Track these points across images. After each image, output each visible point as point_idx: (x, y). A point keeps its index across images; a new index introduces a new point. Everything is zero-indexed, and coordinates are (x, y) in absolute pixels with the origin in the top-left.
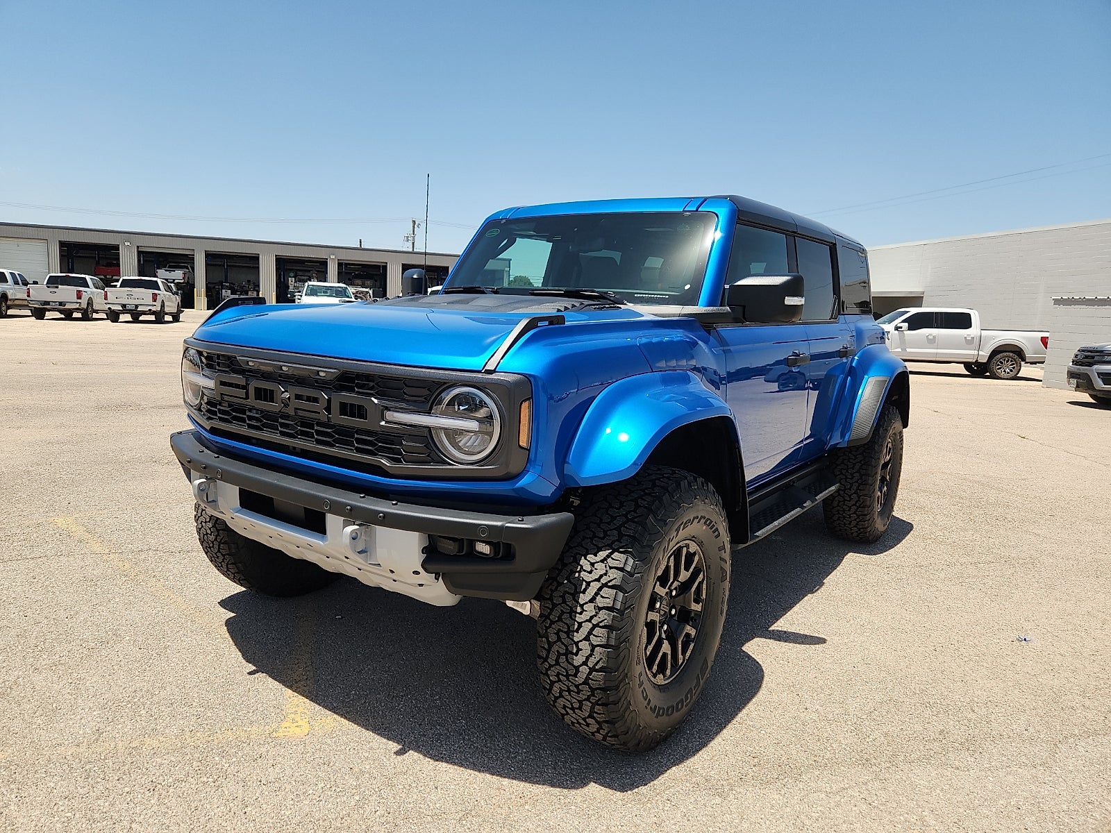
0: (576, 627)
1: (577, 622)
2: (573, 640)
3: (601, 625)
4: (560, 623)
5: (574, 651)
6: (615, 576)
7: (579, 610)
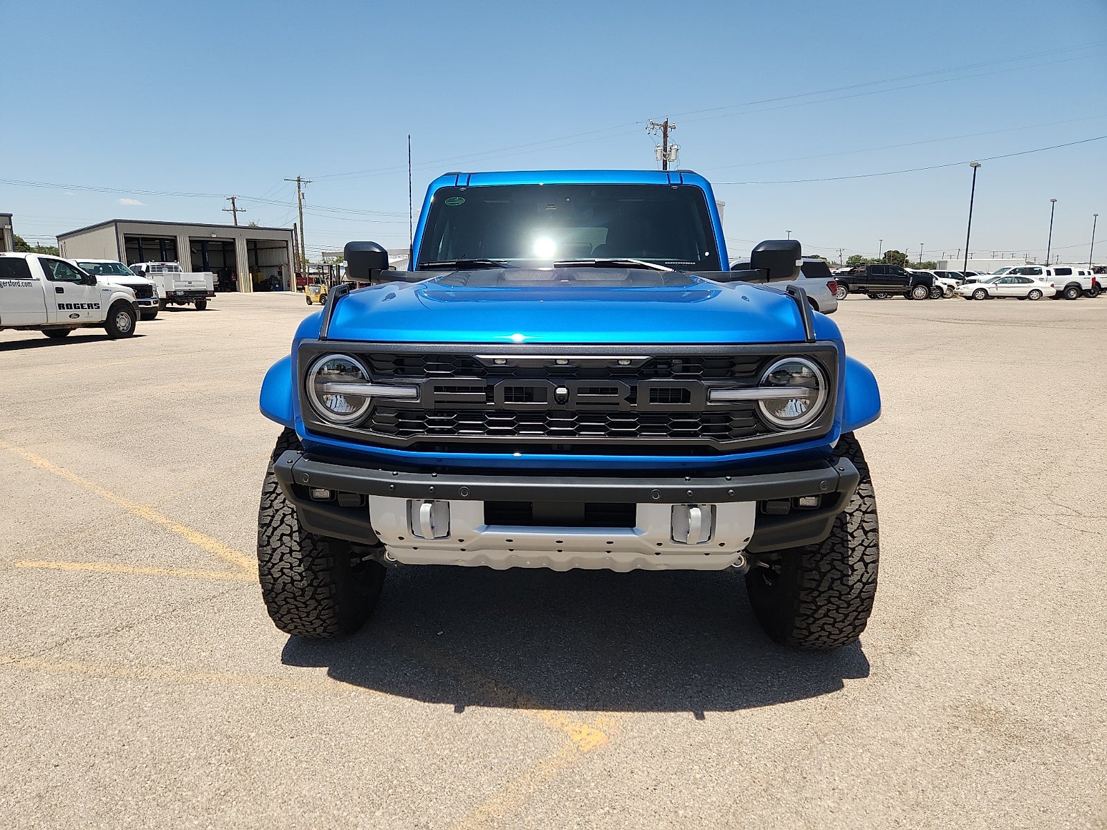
0: (850, 552)
1: (850, 548)
2: (848, 564)
3: (871, 545)
4: (833, 554)
5: (850, 573)
6: (870, 503)
7: (850, 538)
